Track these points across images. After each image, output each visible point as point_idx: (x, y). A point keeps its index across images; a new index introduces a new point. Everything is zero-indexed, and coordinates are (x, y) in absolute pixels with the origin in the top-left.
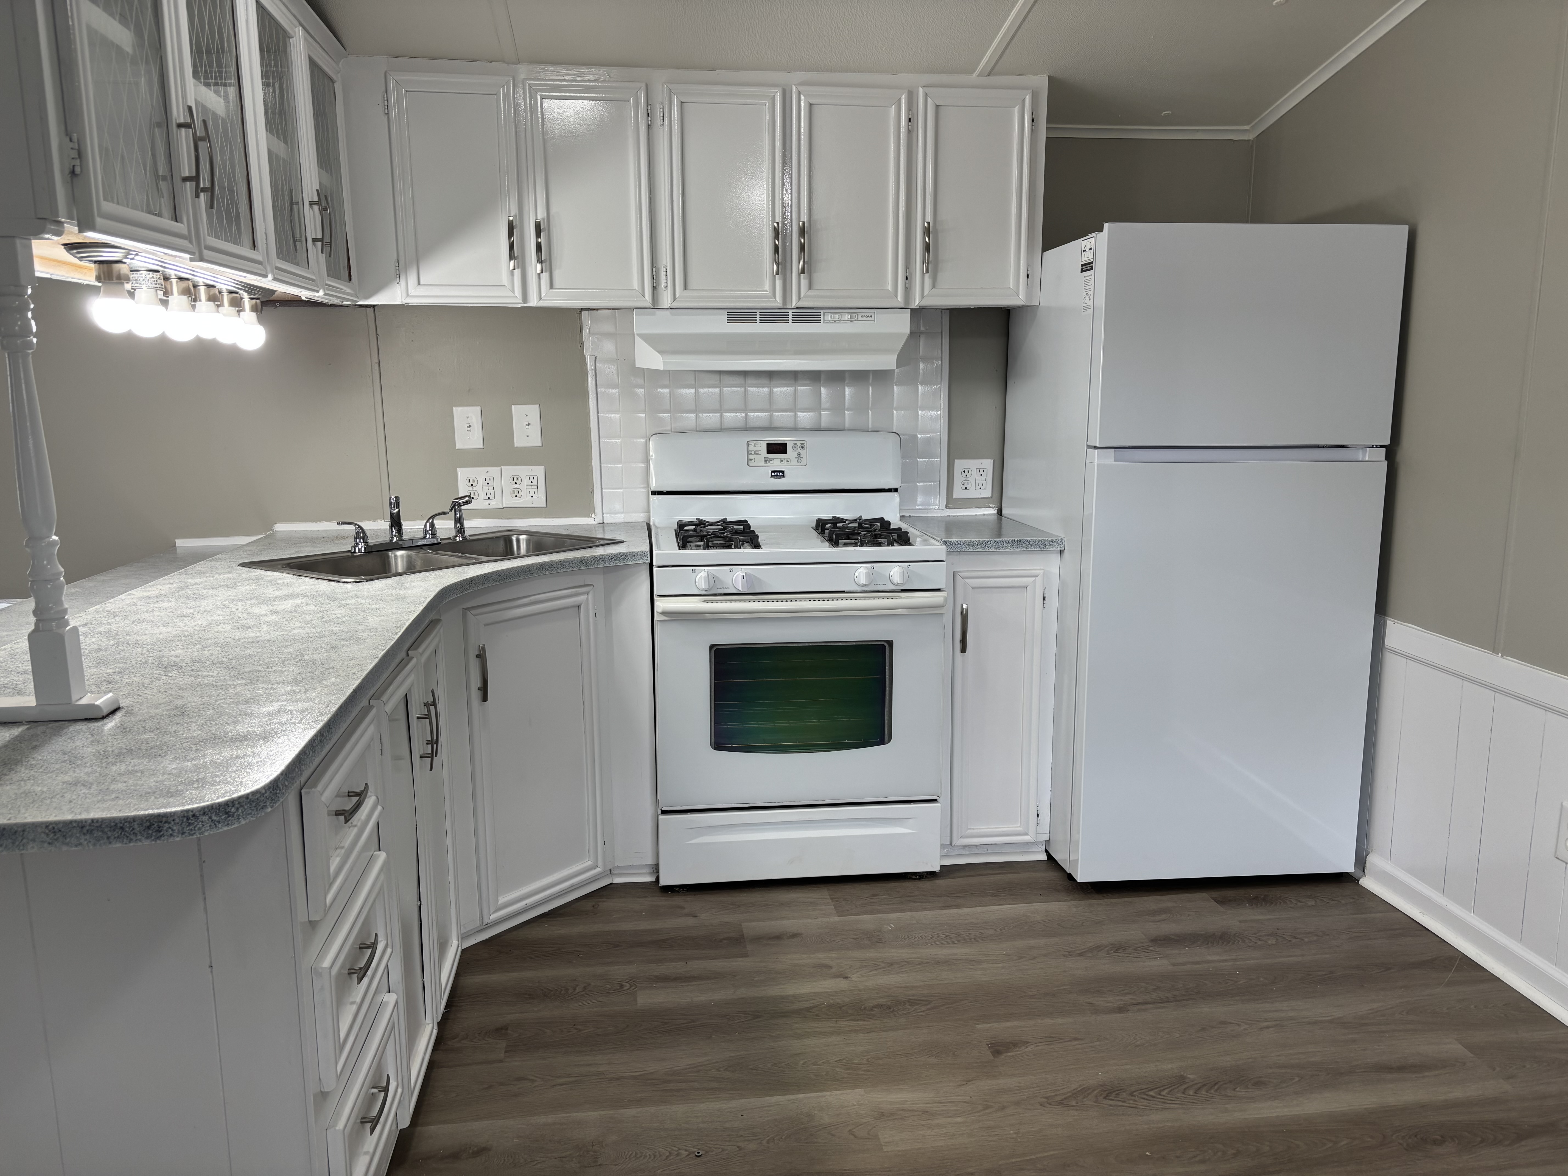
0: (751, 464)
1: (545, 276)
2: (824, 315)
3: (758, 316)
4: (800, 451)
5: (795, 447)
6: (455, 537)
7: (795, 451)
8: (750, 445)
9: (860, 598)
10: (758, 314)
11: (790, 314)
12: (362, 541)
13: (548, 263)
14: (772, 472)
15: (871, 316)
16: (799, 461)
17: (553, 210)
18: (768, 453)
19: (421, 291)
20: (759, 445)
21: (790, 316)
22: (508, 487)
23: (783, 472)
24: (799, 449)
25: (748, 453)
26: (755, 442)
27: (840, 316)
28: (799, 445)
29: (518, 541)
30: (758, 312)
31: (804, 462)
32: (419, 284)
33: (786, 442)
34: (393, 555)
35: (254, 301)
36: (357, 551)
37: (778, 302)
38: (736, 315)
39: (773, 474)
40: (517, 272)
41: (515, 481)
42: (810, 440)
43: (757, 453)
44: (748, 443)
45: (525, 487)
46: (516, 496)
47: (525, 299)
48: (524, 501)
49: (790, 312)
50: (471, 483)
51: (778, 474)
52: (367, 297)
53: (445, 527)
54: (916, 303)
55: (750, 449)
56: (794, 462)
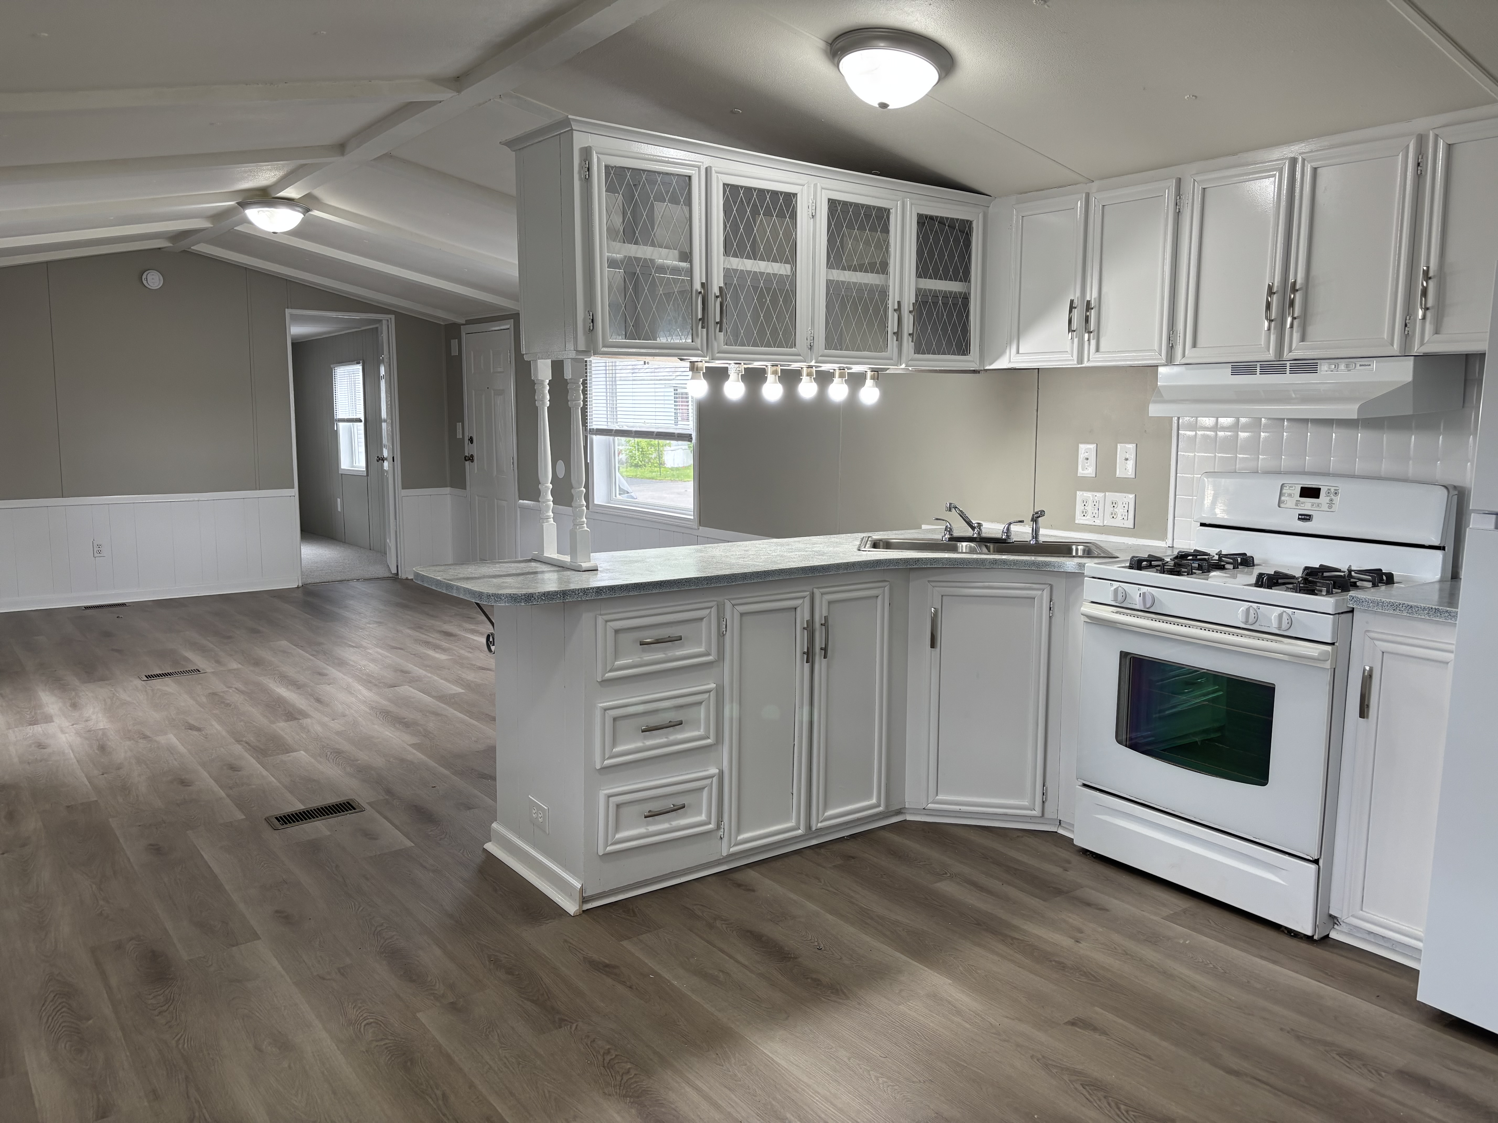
0: (1282, 505)
1: (1093, 342)
2: (1321, 365)
3: (1258, 368)
4: (1333, 497)
5: (1329, 493)
6: (1030, 541)
7: (1328, 496)
8: (1285, 488)
9: (1246, 636)
10: (1258, 366)
11: (1288, 365)
12: (948, 533)
13: (1096, 333)
14: (1299, 515)
15: (1370, 365)
16: (1330, 507)
17: (1104, 290)
18: (1300, 496)
19: (1019, 358)
20: (1293, 488)
21: (1288, 367)
22: (1109, 509)
23: (1310, 516)
24: (1332, 495)
25: (1281, 494)
26: (1290, 485)
27: (1337, 366)
28: (1332, 490)
29: (1077, 550)
30: (1258, 364)
31: (1335, 507)
32: (1018, 352)
33: (1320, 487)
34: (961, 545)
35: (873, 373)
36: (944, 540)
37: (1271, 355)
38: (1240, 368)
39: (1300, 517)
40: (1076, 340)
41: (1114, 504)
42: (1343, 486)
43: (1290, 495)
44: (1282, 486)
45: (1120, 510)
46: (1113, 517)
47: (1080, 360)
48: (1118, 522)
49: (1288, 363)
50: (1085, 503)
51: (1305, 518)
52: (990, 364)
53: (1022, 532)
54: (1417, 349)
55: (1284, 491)
56: (1325, 507)
